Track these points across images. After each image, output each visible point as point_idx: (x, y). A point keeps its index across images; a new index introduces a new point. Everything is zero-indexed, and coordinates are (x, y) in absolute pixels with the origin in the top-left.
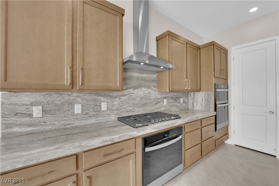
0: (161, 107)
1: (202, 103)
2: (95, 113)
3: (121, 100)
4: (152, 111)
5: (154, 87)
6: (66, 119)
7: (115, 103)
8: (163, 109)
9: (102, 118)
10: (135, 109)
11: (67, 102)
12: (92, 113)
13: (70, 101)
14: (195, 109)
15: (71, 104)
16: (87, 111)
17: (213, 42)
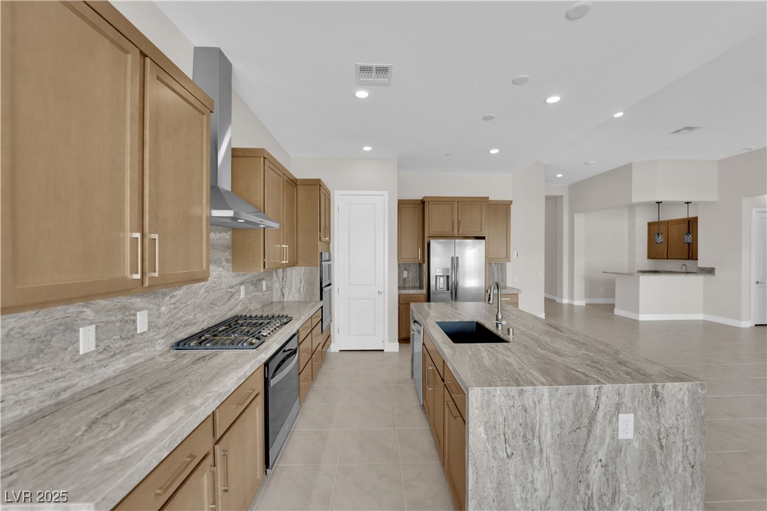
0: (237, 305)
1: (300, 287)
2: (123, 343)
3: (173, 300)
4: (224, 315)
5: (227, 260)
6: (60, 374)
7: (163, 309)
8: (240, 308)
9: (138, 354)
10: (197, 316)
11: (60, 325)
12: (118, 345)
13: (69, 320)
14: (285, 299)
15: (71, 329)
16: (107, 342)
17: (320, 180)
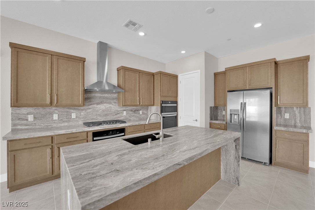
0: (121, 117)
2: (67, 120)
3: (86, 112)
5: (115, 103)
6: (48, 122)
7: (82, 114)
9: (72, 123)
10: (98, 117)
11: (48, 113)
13: (51, 112)
16: (62, 118)
